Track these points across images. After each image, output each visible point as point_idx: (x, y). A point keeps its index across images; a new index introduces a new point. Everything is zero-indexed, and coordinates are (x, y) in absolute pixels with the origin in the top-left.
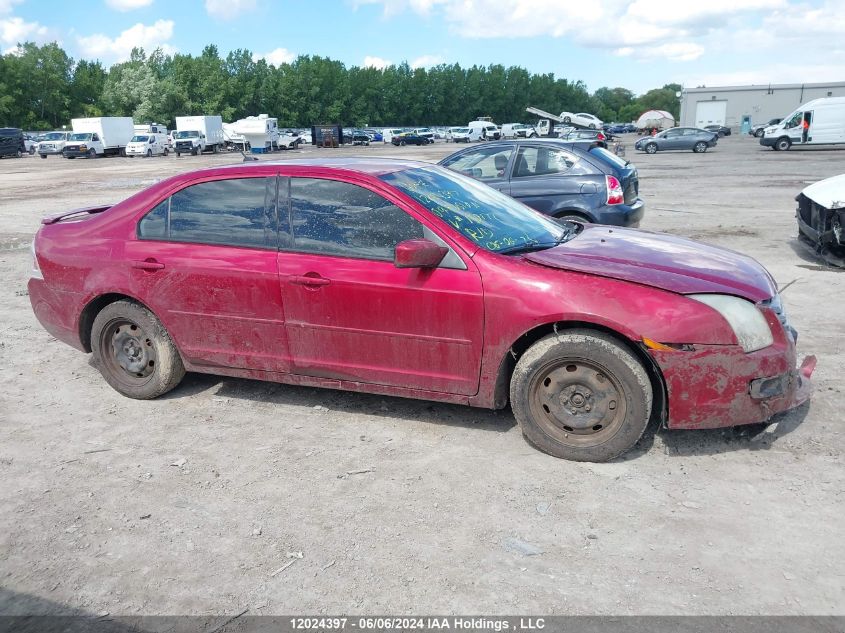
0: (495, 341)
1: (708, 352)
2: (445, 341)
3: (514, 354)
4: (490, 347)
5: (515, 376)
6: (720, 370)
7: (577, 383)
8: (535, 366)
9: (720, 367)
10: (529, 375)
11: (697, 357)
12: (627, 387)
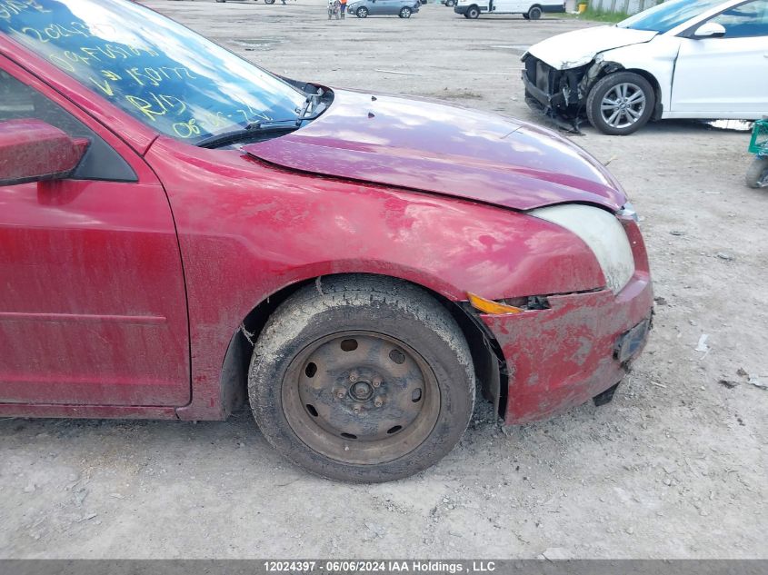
0: (211, 316)
1: (569, 307)
2: (113, 321)
3: (248, 335)
4: (200, 327)
5: (254, 370)
6: (584, 331)
7: (360, 368)
8: (289, 350)
9: (584, 327)
10: (278, 365)
11: (552, 317)
12: (442, 369)
